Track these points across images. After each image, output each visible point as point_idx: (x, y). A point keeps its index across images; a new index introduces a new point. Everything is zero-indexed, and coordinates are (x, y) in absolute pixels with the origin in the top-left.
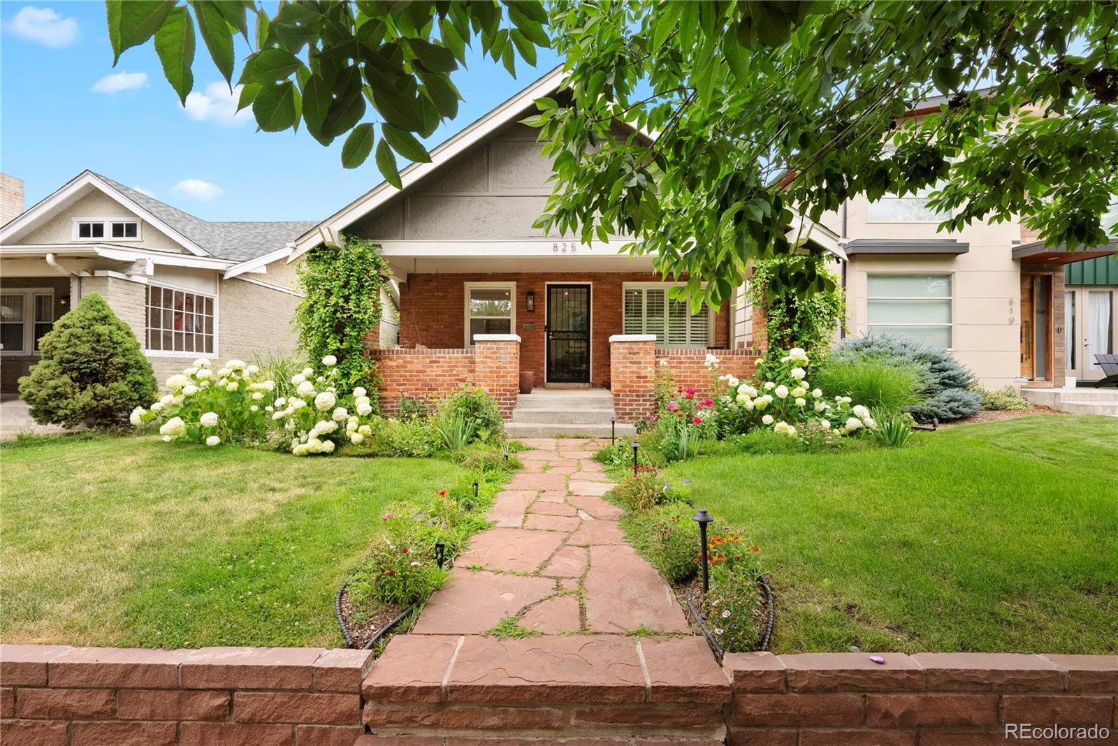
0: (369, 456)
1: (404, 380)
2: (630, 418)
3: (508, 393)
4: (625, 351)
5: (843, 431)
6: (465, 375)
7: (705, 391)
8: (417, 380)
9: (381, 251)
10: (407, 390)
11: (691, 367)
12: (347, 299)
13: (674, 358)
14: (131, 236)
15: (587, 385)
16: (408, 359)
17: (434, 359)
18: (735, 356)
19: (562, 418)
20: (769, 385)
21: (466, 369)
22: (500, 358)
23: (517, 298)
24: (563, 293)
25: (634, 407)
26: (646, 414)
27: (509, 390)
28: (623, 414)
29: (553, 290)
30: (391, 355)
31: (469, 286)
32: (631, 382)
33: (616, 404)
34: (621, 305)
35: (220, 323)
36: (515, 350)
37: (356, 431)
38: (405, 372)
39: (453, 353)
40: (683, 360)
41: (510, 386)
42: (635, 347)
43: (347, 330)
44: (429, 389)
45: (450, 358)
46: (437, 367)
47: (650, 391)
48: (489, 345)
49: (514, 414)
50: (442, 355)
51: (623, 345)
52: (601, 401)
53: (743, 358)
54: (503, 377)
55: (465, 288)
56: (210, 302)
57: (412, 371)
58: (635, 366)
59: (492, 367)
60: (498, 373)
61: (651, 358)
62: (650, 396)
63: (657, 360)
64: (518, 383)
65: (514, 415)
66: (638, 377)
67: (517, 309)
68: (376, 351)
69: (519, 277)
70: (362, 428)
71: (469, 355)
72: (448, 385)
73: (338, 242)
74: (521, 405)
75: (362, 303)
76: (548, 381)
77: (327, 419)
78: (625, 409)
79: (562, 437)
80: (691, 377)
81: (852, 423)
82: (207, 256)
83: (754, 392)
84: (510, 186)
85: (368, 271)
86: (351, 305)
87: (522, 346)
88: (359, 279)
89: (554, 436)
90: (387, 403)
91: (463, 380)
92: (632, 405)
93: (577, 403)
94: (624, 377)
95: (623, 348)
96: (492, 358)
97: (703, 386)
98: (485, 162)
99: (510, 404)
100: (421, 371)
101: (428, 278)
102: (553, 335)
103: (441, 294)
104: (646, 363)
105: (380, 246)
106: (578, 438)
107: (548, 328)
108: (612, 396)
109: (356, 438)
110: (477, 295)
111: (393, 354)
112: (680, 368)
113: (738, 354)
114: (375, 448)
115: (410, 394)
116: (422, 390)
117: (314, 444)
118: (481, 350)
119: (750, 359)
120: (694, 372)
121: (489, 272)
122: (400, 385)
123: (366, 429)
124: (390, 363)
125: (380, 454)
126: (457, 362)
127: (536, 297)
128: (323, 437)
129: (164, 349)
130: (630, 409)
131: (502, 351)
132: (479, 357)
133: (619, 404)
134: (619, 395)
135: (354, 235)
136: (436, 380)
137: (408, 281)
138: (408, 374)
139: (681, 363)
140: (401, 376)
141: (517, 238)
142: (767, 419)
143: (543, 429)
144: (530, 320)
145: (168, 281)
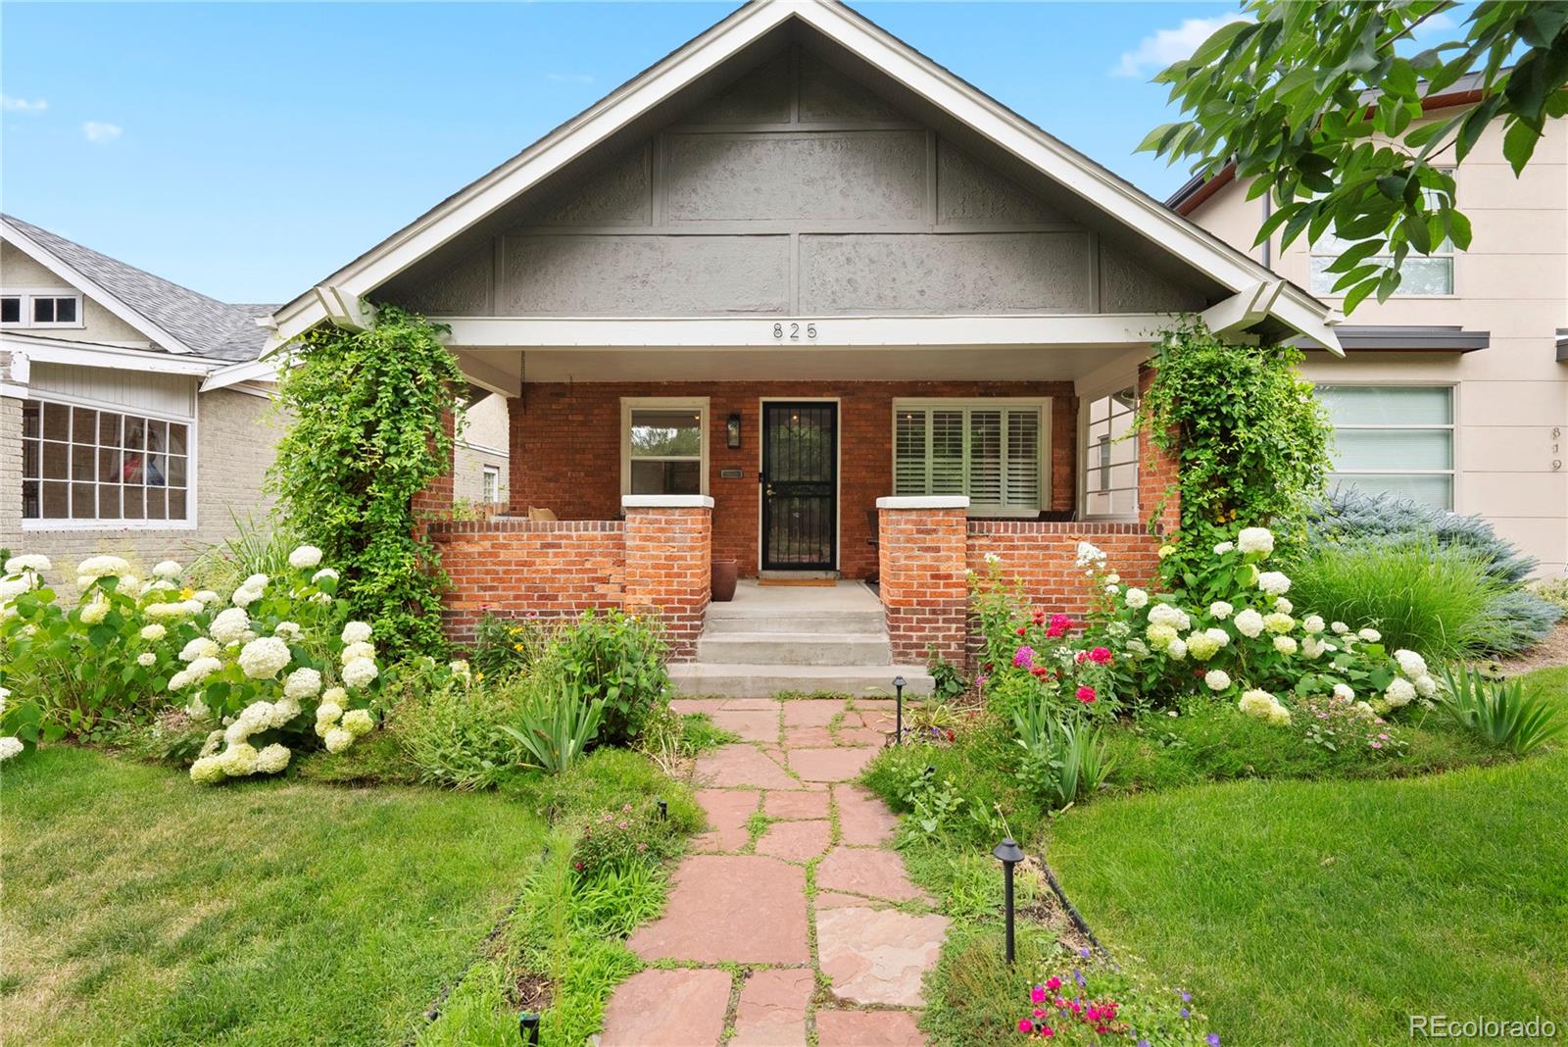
0: (360, 782)
1: (493, 580)
2: (919, 655)
3: (688, 607)
4: (909, 526)
5: (1380, 705)
6: (608, 569)
7: (1058, 600)
8: (519, 580)
9: (450, 339)
10: (499, 599)
11: (1032, 556)
12: (370, 429)
13: (1000, 539)
14: (66, 320)
15: (831, 575)
16: (501, 540)
17: (550, 540)
18: (1114, 536)
19: (792, 654)
20: (1220, 609)
21: (610, 560)
22: (673, 539)
23: (711, 425)
24: (790, 416)
25: (927, 633)
26: (949, 646)
27: (689, 602)
28: (905, 646)
29: (773, 412)
30: (469, 533)
31: (629, 404)
32: (921, 585)
33: (893, 628)
34: (890, 438)
35: (200, 467)
36: (699, 525)
37: (338, 722)
38: (495, 564)
39: (586, 529)
40: (1016, 543)
41: (692, 593)
42: (928, 519)
43: (373, 489)
44: (540, 597)
45: (579, 538)
46: (556, 555)
47: (956, 603)
48: (651, 516)
49: (699, 646)
50: (564, 532)
51: (905, 516)
52: (863, 620)
53: (1130, 539)
54: (679, 575)
55: (622, 407)
56: (179, 432)
57: (509, 563)
58: (929, 555)
59: (658, 557)
60: (668, 568)
61: (958, 540)
62: (958, 612)
63: (970, 542)
64: (707, 583)
65: (700, 650)
66: (934, 577)
67: (711, 443)
68: (440, 525)
69: (714, 389)
70: (352, 716)
71: (616, 532)
72: (575, 589)
73: (360, 318)
74: (713, 626)
75: (403, 437)
76: (764, 568)
77: (273, 698)
78: (911, 637)
79: (790, 696)
80: (1031, 574)
81: (1399, 691)
82: (188, 354)
83: (1184, 619)
84: (691, 216)
85: (415, 374)
86: (378, 441)
87: (716, 515)
88: (397, 390)
89: (776, 693)
90: (461, 622)
91: (605, 581)
92: (923, 629)
93: (817, 623)
94: (908, 577)
95: (907, 522)
96: (658, 540)
97: (1054, 591)
98: (648, 172)
99: (692, 627)
100: (524, 564)
101: (559, 390)
102: (773, 489)
103: (581, 418)
104: (950, 549)
105: (447, 329)
106: (822, 697)
107: (765, 477)
108: (882, 609)
109: (335, 739)
110: (640, 419)
111: (472, 530)
112: (1012, 557)
113: (1119, 532)
114: (373, 765)
115: (506, 606)
116: (527, 597)
117: (238, 757)
118: (636, 525)
119: (1143, 540)
120: (1037, 565)
121: (664, 380)
122: (485, 589)
123: (362, 718)
124: (467, 548)
125: (385, 778)
126: (592, 547)
127: (744, 423)
128: (260, 739)
129: (74, 516)
130: (920, 638)
131: (677, 528)
132: (634, 538)
133: (897, 628)
134: (898, 611)
135: (392, 305)
136: (553, 580)
137: (523, 395)
138: (500, 568)
139: (1014, 548)
140: (487, 572)
141: (705, 313)
142: (1217, 679)
143: (755, 680)
144: (734, 463)
145: (86, 395)
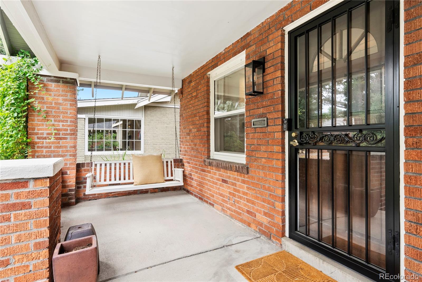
31: (213, 76)
35: (145, 133)
55: (210, 80)
56: (138, 123)
69: (248, 39)
127: (268, 64)
144: (261, 110)
145: (102, 114)
